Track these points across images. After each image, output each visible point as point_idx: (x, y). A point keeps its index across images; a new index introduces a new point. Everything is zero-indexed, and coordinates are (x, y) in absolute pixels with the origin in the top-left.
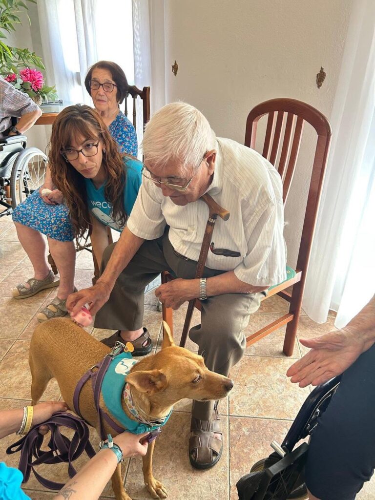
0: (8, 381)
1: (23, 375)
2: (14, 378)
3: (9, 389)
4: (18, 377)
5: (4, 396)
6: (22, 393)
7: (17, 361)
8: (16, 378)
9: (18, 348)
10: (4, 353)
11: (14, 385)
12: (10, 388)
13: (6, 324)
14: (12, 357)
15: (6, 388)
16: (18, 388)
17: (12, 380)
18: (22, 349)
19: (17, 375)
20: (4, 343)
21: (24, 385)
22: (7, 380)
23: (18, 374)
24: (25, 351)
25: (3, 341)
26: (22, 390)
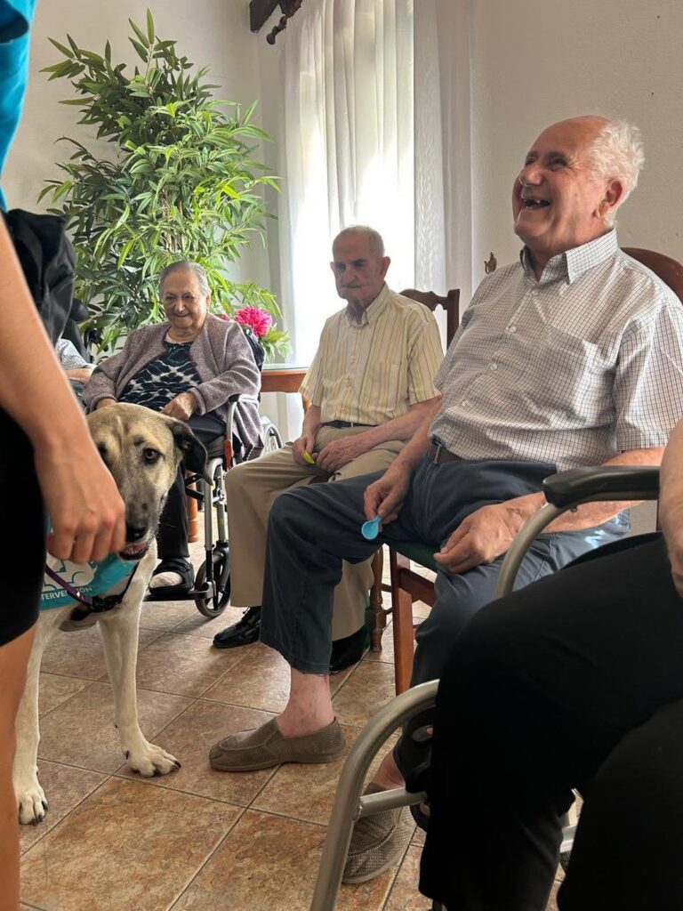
0: (58, 868)
1: (94, 859)
2: (74, 863)
3: (52, 887)
4: (81, 862)
5: (36, 902)
6: (76, 901)
7: (94, 824)
8: (77, 864)
9: (106, 794)
10: (77, 801)
11: (66, 880)
12: (57, 884)
13: (105, 739)
14: (87, 813)
15: (49, 883)
16: (72, 887)
17: (69, 867)
18: (114, 797)
19: (81, 856)
20: (85, 778)
21: (86, 882)
22: (58, 864)
23: (85, 854)
24: (117, 802)
25: (85, 775)
26: (77, 895)
